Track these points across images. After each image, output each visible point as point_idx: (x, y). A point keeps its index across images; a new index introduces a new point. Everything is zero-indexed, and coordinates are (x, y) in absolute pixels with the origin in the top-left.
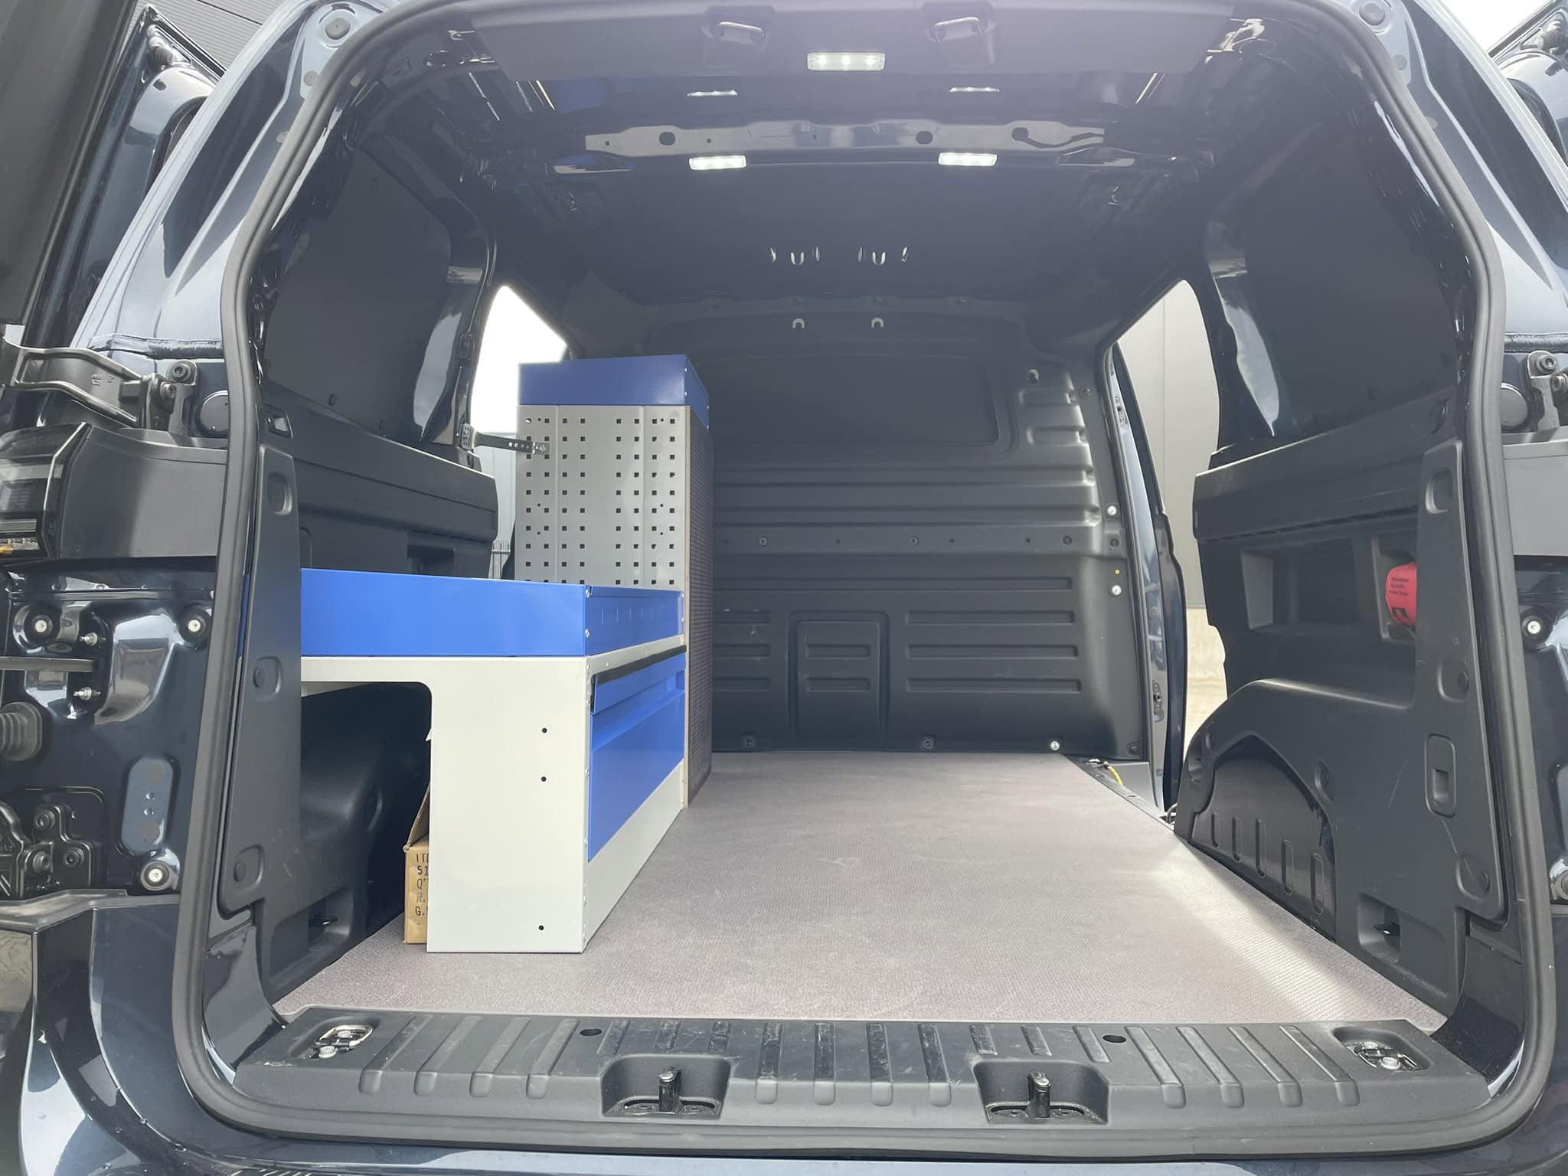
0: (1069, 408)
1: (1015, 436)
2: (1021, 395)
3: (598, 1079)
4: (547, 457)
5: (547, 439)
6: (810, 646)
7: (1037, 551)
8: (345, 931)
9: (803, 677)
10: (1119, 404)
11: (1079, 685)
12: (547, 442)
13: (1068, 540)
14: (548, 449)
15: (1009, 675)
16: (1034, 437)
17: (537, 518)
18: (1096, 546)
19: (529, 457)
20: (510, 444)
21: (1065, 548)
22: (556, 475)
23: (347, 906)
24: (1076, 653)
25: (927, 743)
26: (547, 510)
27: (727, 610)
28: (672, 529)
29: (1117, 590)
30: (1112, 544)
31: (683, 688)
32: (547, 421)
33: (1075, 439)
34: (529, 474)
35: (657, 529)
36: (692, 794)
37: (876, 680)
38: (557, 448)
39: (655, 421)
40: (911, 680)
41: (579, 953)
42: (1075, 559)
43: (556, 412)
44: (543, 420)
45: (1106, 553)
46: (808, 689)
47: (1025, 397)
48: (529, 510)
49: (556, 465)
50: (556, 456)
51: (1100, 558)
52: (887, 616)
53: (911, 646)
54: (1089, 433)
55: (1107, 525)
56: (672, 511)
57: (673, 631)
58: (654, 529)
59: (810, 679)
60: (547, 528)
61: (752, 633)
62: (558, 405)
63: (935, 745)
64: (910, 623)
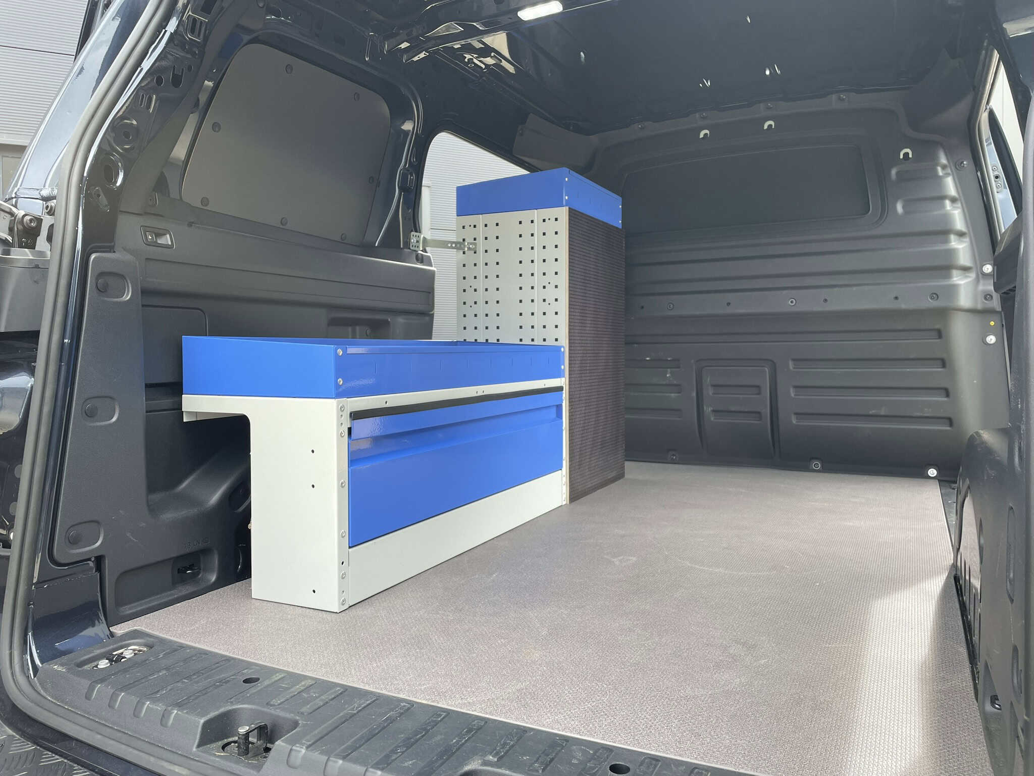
0: (938, 180)
1: (885, 208)
2: (894, 172)
3: (202, 721)
4: (475, 252)
5: (475, 239)
6: (714, 386)
7: (903, 306)
8: (213, 578)
9: (708, 410)
10: (996, 173)
11: (950, 422)
12: (475, 241)
13: (935, 296)
14: (476, 247)
15: (883, 412)
16: (903, 207)
17: (470, 297)
18: (965, 299)
19: (464, 253)
20: (449, 245)
21: (934, 304)
22: (481, 265)
23: (215, 560)
24: (948, 395)
25: (817, 464)
26: (475, 290)
27: (648, 359)
28: (556, 300)
29: (991, 339)
30: (985, 298)
31: (562, 418)
32: (475, 226)
33: (944, 206)
34: (464, 265)
35: (546, 301)
37: (767, 413)
38: (481, 245)
39: (544, 221)
40: (796, 414)
42: (944, 313)
43: (480, 219)
44: (472, 226)
45: (979, 306)
46: (712, 419)
47: (897, 173)
48: (464, 291)
49: (481, 258)
50: (481, 250)
51: (972, 311)
52: (774, 363)
53: (795, 387)
54: (963, 198)
55: (981, 281)
56: (556, 287)
58: (544, 300)
59: (713, 411)
60: (475, 303)
61: (668, 375)
62: (482, 214)
63: (822, 466)
64: (794, 368)
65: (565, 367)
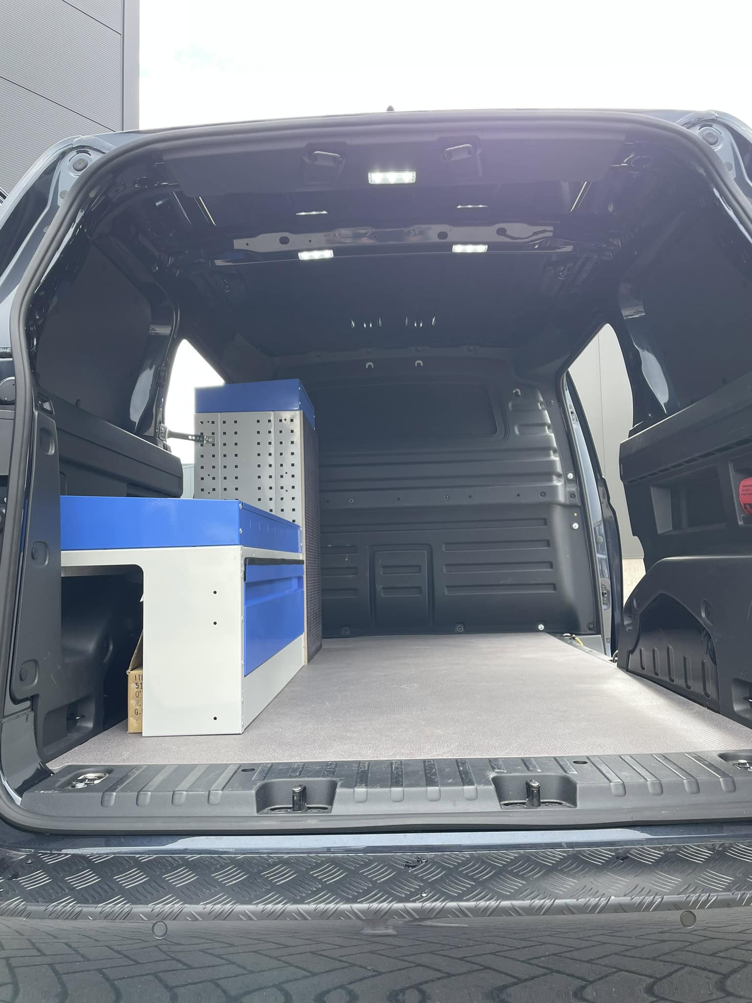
0: (540, 413)
1: (508, 431)
2: (510, 405)
3: (253, 792)
4: (213, 445)
5: (213, 434)
6: (384, 567)
7: (524, 501)
8: (90, 725)
9: (379, 587)
10: (572, 410)
11: (554, 586)
12: (213, 436)
13: (543, 494)
14: (214, 440)
15: (509, 582)
16: (519, 430)
17: (208, 483)
18: (561, 498)
19: (202, 445)
20: (191, 437)
21: (542, 499)
22: (219, 456)
23: (91, 709)
24: (552, 567)
25: (460, 628)
26: (214, 478)
27: (330, 546)
28: (293, 487)
29: (576, 526)
30: (571, 497)
31: (303, 588)
32: (213, 422)
33: (545, 431)
34: (202, 456)
35: (284, 488)
36: (310, 657)
37: (425, 589)
38: (219, 439)
39: (281, 421)
40: (447, 587)
41: (240, 734)
42: (549, 506)
43: (219, 417)
44: (210, 422)
45: (568, 503)
46: (382, 595)
47: (513, 406)
48: (202, 479)
49: (219, 450)
50: (219, 444)
51: (564, 506)
52: (430, 545)
53: (447, 565)
54: (553, 427)
55: (567, 485)
56: (293, 476)
57: (296, 550)
58: (282, 488)
59: (383, 588)
60: (214, 490)
61: (346, 560)
62: (220, 412)
63: (464, 629)
64: (446, 550)
65: (302, 543)
